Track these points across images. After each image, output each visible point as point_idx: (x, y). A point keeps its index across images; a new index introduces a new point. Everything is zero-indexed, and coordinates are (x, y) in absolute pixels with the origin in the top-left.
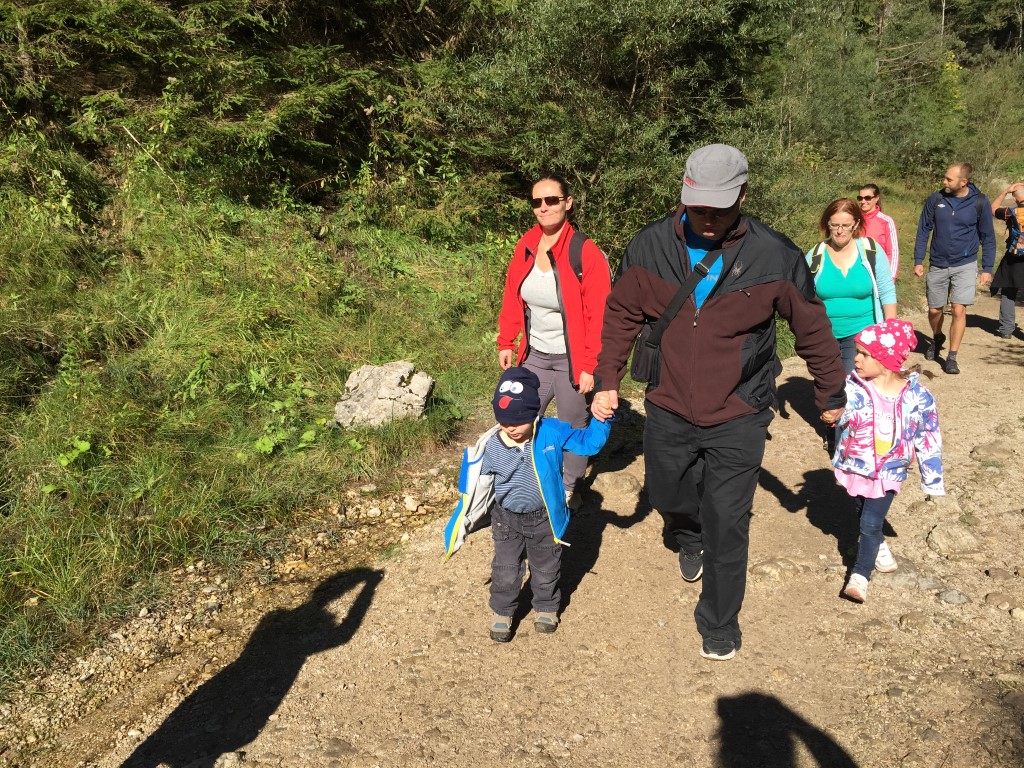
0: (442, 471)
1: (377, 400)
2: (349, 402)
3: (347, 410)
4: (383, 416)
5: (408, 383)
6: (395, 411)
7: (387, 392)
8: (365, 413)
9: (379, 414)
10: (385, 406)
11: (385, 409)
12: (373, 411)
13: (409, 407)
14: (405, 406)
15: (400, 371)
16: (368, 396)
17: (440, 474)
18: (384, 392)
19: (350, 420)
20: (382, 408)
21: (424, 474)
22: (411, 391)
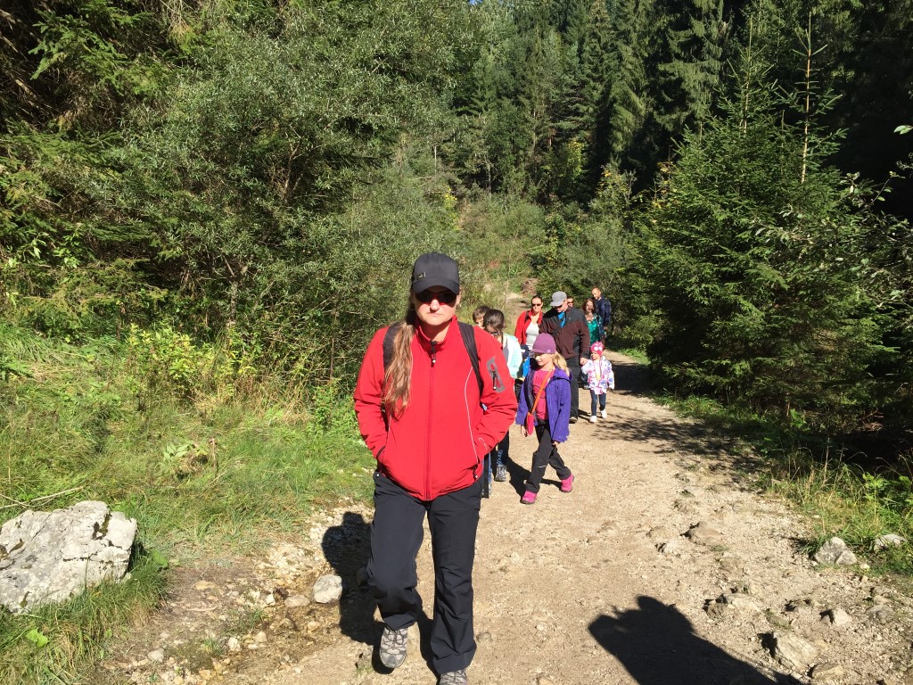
0: (169, 653)
1: (61, 563)
2: (14, 571)
3: (14, 583)
4: (70, 586)
5: (105, 531)
6: (89, 575)
7: (78, 549)
8: (44, 585)
9: (66, 583)
10: (75, 571)
11: (74, 576)
12: (56, 580)
13: (109, 566)
14: (102, 566)
15: (92, 516)
16: (45, 558)
17: (166, 658)
18: (72, 550)
19: (21, 599)
20: (71, 573)
21: (143, 663)
22: (111, 544)
